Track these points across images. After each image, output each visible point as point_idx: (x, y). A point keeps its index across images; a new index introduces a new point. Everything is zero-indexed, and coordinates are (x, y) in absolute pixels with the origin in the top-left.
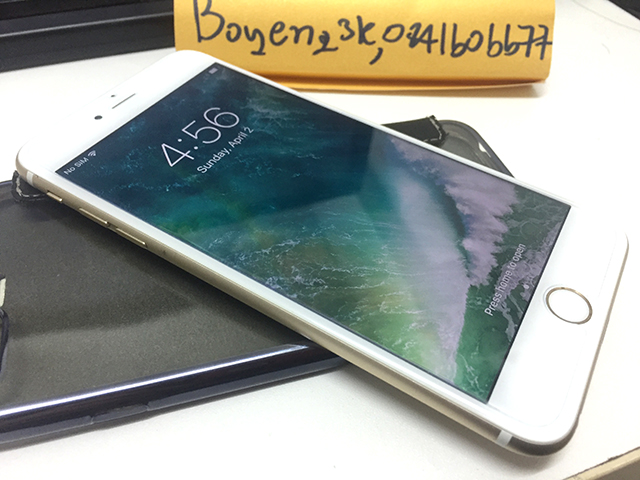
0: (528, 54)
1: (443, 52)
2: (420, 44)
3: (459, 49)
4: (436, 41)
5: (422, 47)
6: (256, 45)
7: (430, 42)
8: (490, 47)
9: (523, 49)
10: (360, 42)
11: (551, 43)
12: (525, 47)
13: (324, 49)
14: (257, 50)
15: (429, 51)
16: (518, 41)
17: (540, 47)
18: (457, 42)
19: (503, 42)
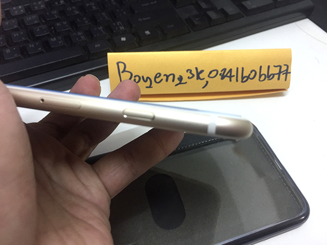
0: (279, 79)
1: (237, 81)
2: (226, 78)
3: (245, 79)
4: (234, 76)
5: (227, 79)
6: (148, 83)
7: (231, 77)
8: (260, 77)
9: (276, 76)
10: (197, 79)
11: (290, 73)
12: (277, 75)
13: (180, 83)
14: (149, 86)
15: (231, 81)
16: (274, 73)
17: (285, 75)
18: (244, 76)
19: (266, 74)
